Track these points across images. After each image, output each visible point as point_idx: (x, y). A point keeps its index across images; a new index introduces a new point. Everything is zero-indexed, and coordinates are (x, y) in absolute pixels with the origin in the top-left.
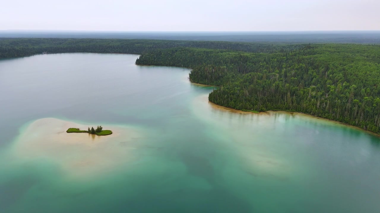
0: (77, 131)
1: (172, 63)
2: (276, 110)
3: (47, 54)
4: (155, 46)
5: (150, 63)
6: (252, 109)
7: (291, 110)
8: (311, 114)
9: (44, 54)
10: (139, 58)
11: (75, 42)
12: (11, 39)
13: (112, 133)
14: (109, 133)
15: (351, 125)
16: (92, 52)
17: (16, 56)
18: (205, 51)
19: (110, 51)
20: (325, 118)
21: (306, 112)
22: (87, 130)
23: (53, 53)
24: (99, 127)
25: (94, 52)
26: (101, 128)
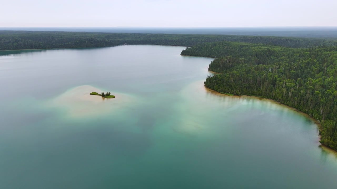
0: (96, 94)
1: (208, 54)
2: (251, 95)
3: (127, 45)
4: (207, 40)
5: (191, 54)
6: (229, 93)
7: (263, 96)
8: (277, 101)
9: (125, 45)
10: (185, 50)
11: (149, 36)
12: (105, 33)
13: (114, 97)
14: (113, 97)
15: (303, 112)
16: (158, 44)
17: (105, 46)
18: (241, 45)
19: (171, 44)
20: (286, 105)
21: (274, 99)
22: (101, 94)
23: (131, 45)
24: (108, 93)
25: (160, 45)
26: (109, 94)
